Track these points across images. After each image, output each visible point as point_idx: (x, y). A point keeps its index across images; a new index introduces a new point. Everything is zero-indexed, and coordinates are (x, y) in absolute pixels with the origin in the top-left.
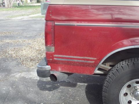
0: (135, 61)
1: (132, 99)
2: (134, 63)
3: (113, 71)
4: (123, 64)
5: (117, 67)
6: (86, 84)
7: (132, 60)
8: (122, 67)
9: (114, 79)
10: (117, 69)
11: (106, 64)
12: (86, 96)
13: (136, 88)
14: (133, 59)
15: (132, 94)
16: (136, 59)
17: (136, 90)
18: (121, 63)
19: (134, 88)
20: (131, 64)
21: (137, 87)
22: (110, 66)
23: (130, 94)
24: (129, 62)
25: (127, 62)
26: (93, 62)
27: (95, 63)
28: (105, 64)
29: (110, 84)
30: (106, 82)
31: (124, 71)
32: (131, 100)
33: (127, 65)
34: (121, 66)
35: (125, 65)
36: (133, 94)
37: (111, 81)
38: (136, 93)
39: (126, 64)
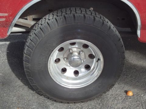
0: (66, 14)
1: (67, 66)
2: (65, 17)
3: (35, 30)
4: (49, 20)
5: (41, 24)
6: (8, 43)
7: (62, 12)
8: (48, 23)
9: (38, 43)
10: (41, 27)
11: (28, 17)
12: (7, 61)
13: (71, 51)
14: (64, 10)
15: (65, 59)
16: (68, 9)
17: (72, 53)
18: (47, 17)
19: (68, 51)
20: (60, 19)
21: (73, 49)
22: (34, 19)
23: (64, 60)
24: (57, 16)
25: (55, 16)
26: (4, 19)
27: (6, 21)
28: (26, 18)
29: (32, 50)
30: (27, 47)
31: (51, 29)
32: (65, 67)
33: (55, 21)
34: (46, 22)
35: (52, 20)
36: (67, 58)
37: (34, 46)
38: (72, 58)
39: (54, 19)
